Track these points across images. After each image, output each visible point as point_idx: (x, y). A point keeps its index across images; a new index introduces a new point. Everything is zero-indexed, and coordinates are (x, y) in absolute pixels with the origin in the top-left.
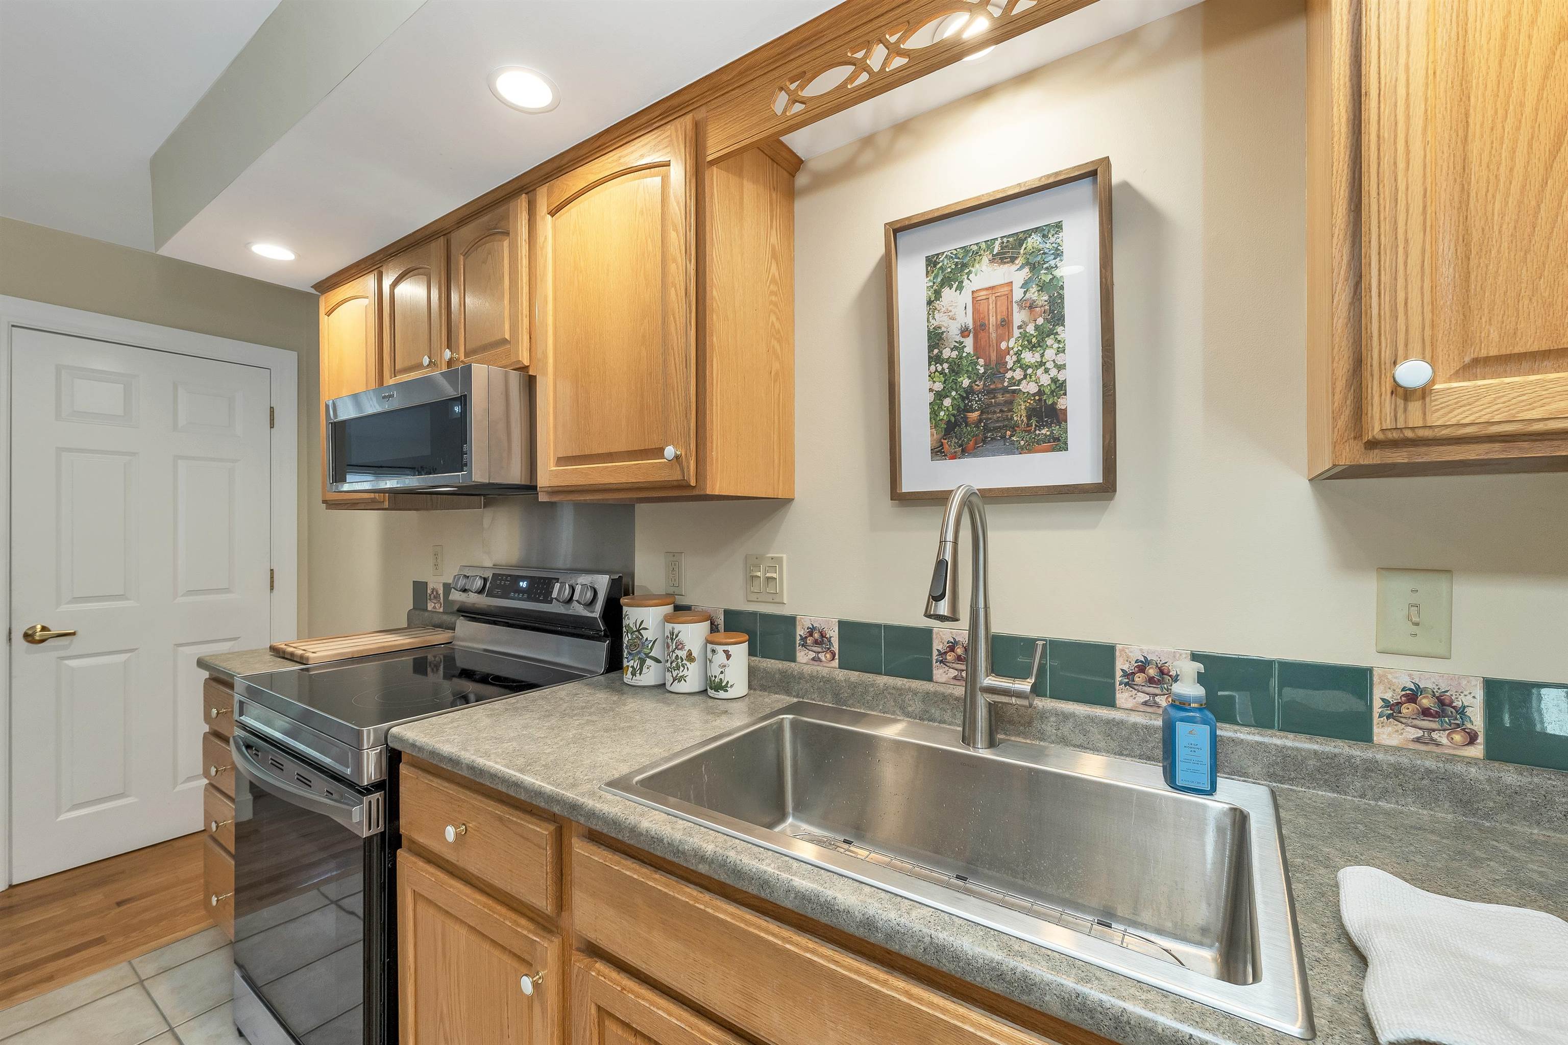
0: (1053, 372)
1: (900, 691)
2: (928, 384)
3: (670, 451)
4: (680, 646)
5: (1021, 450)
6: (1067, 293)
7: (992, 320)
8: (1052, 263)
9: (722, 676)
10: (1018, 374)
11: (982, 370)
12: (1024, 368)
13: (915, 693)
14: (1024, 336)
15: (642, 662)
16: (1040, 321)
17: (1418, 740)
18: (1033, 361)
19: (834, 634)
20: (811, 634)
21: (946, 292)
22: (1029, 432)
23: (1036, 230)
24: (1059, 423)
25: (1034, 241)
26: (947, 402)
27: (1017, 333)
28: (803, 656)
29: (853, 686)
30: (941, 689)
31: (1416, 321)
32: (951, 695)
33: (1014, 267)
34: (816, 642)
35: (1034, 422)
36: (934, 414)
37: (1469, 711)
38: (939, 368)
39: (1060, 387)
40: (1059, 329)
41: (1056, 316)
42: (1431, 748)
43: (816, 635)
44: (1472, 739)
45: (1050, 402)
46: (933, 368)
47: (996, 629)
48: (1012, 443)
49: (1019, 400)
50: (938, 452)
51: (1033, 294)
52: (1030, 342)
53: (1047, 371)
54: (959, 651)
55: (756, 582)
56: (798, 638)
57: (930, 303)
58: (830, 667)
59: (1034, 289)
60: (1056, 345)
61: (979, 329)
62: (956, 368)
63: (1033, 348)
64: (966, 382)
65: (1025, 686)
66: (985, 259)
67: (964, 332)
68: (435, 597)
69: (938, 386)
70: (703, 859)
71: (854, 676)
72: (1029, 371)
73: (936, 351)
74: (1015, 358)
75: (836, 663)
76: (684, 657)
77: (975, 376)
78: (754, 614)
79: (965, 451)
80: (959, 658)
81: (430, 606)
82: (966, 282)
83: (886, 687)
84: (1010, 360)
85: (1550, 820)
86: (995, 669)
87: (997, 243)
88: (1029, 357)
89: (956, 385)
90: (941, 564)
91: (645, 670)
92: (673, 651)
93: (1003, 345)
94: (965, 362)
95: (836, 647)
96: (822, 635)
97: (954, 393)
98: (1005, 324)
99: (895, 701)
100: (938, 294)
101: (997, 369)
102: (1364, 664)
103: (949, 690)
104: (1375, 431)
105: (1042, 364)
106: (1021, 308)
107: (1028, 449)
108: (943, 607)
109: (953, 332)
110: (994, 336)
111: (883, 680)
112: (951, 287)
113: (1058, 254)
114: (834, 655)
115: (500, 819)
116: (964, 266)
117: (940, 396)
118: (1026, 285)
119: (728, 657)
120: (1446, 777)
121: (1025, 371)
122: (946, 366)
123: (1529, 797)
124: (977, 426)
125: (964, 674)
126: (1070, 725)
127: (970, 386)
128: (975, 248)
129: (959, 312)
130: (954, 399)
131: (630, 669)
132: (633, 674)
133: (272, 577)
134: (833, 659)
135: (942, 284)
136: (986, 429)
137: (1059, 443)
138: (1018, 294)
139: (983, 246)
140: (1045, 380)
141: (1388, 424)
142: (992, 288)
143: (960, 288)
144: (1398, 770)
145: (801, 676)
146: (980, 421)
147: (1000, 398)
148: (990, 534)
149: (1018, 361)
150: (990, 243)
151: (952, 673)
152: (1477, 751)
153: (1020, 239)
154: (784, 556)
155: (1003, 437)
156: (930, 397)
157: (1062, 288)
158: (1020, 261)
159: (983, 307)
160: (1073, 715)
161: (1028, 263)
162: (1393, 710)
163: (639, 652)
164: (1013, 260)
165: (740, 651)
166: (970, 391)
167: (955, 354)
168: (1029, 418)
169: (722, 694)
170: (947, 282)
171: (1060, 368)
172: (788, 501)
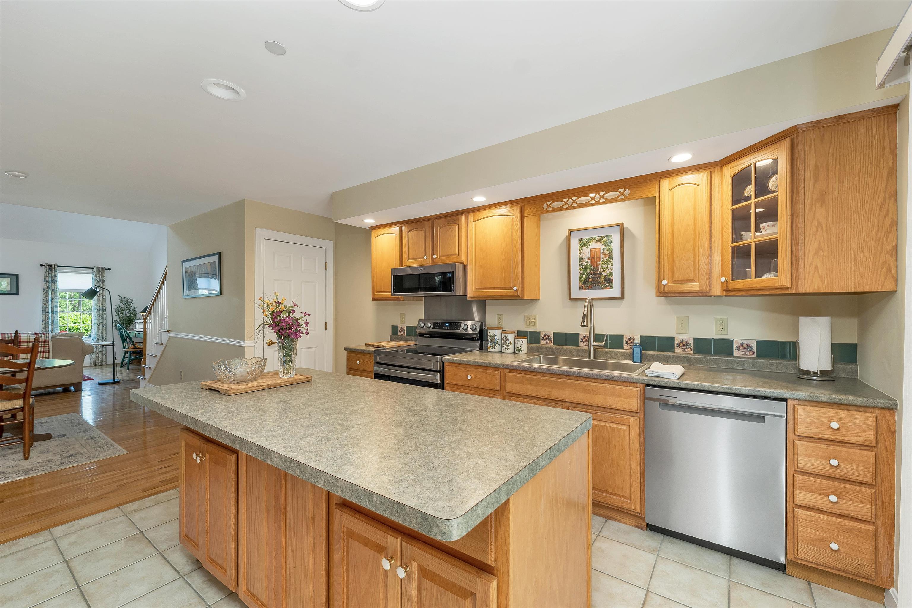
0: (610, 270)
1: (571, 349)
2: (579, 271)
3: (515, 288)
4: (508, 340)
5: (602, 289)
6: (613, 252)
7: (595, 256)
8: (610, 244)
9: (521, 347)
10: (602, 270)
11: (593, 269)
12: (603, 269)
13: (575, 350)
14: (603, 261)
15: (495, 345)
16: (607, 258)
17: (682, 351)
18: (605, 267)
19: (552, 336)
20: (545, 336)
21: (584, 248)
22: (604, 284)
23: (606, 236)
24: (611, 283)
25: (606, 239)
26: (584, 276)
27: (601, 260)
28: (543, 342)
29: (558, 349)
30: (582, 348)
31: (666, 273)
32: (584, 349)
33: (601, 244)
34: (547, 338)
35: (605, 282)
36: (580, 278)
37: (691, 345)
38: (582, 267)
39: (612, 274)
40: (611, 260)
41: (611, 258)
42: (685, 352)
43: (547, 337)
44: (691, 350)
45: (609, 277)
46: (580, 267)
47: (596, 333)
48: (600, 287)
49: (602, 276)
50: (581, 288)
51: (605, 251)
52: (605, 263)
53: (608, 270)
54: (586, 338)
55: (528, 322)
56: (541, 337)
57: (579, 250)
58: (551, 344)
59: (606, 250)
60: (611, 264)
61: (592, 258)
62: (586, 268)
63: (605, 264)
64: (589, 271)
65: (602, 344)
66: (594, 242)
67: (588, 259)
68: (402, 331)
69: (582, 272)
70: (540, 369)
71: (558, 347)
72: (604, 270)
73: (581, 263)
74: (601, 266)
75: (552, 344)
76: (509, 343)
77: (591, 270)
78: (527, 332)
79: (588, 288)
80: (586, 340)
81: (400, 334)
82: (589, 246)
83: (567, 349)
84: (600, 267)
85: (703, 363)
86: (595, 340)
87: (597, 238)
88: (604, 266)
89: (586, 272)
90: (584, 315)
91: (496, 347)
92: (506, 341)
93: (598, 263)
94: (588, 266)
95: (552, 339)
96: (548, 336)
97: (585, 274)
98: (599, 258)
99: (569, 352)
100: (582, 249)
101: (597, 268)
102: (673, 336)
103: (583, 348)
104: (661, 291)
105: (607, 268)
106: (602, 254)
107: (604, 288)
108: (585, 324)
109: (585, 259)
110: (596, 260)
111: (566, 347)
112: (585, 247)
113: (611, 242)
114: (552, 341)
115: (483, 372)
116: (588, 242)
117: (582, 274)
118: (604, 249)
119: (523, 342)
120: (686, 357)
121: (603, 270)
122: (583, 267)
123: (699, 360)
124: (592, 282)
125: (588, 344)
126: (613, 354)
127: (590, 272)
128: (591, 238)
129: (587, 254)
130: (585, 275)
131: (491, 347)
132: (492, 348)
133: (326, 325)
134: (552, 343)
135: (583, 246)
136: (594, 283)
137: (611, 287)
138: (602, 251)
139: (593, 238)
140: (608, 272)
141: (662, 290)
142: (596, 249)
143: (587, 248)
144: (678, 356)
145: (542, 348)
146: (592, 281)
147: (597, 276)
148: (594, 309)
149: (602, 267)
150: (595, 238)
151: (585, 344)
152: (692, 352)
153: (602, 238)
154: (537, 315)
155: (598, 285)
156: (580, 274)
157: (612, 251)
158: (602, 243)
159: (593, 253)
160: (614, 352)
161: (604, 244)
162: (678, 345)
163: (494, 342)
164: (601, 242)
165: (525, 341)
166: (590, 273)
167: (586, 264)
168: (604, 281)
169: (521, 352)
170: (584, 246)
171: (612, 269)
172: (539, 300)
